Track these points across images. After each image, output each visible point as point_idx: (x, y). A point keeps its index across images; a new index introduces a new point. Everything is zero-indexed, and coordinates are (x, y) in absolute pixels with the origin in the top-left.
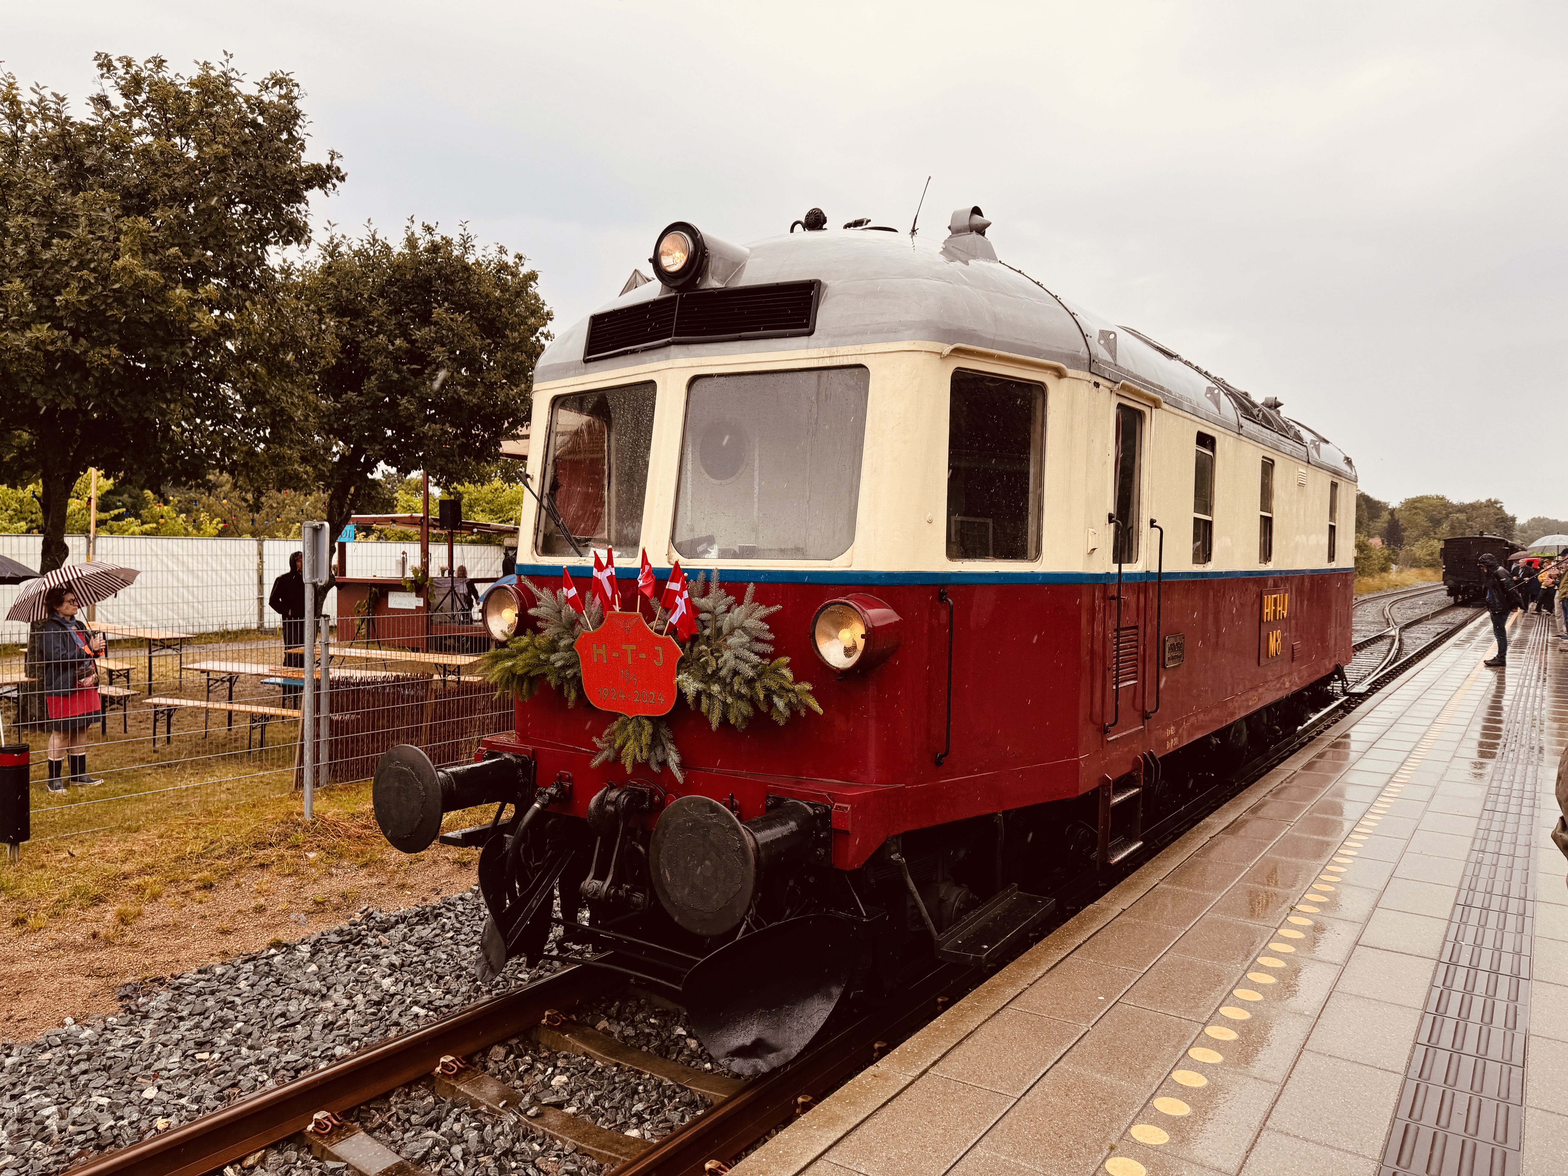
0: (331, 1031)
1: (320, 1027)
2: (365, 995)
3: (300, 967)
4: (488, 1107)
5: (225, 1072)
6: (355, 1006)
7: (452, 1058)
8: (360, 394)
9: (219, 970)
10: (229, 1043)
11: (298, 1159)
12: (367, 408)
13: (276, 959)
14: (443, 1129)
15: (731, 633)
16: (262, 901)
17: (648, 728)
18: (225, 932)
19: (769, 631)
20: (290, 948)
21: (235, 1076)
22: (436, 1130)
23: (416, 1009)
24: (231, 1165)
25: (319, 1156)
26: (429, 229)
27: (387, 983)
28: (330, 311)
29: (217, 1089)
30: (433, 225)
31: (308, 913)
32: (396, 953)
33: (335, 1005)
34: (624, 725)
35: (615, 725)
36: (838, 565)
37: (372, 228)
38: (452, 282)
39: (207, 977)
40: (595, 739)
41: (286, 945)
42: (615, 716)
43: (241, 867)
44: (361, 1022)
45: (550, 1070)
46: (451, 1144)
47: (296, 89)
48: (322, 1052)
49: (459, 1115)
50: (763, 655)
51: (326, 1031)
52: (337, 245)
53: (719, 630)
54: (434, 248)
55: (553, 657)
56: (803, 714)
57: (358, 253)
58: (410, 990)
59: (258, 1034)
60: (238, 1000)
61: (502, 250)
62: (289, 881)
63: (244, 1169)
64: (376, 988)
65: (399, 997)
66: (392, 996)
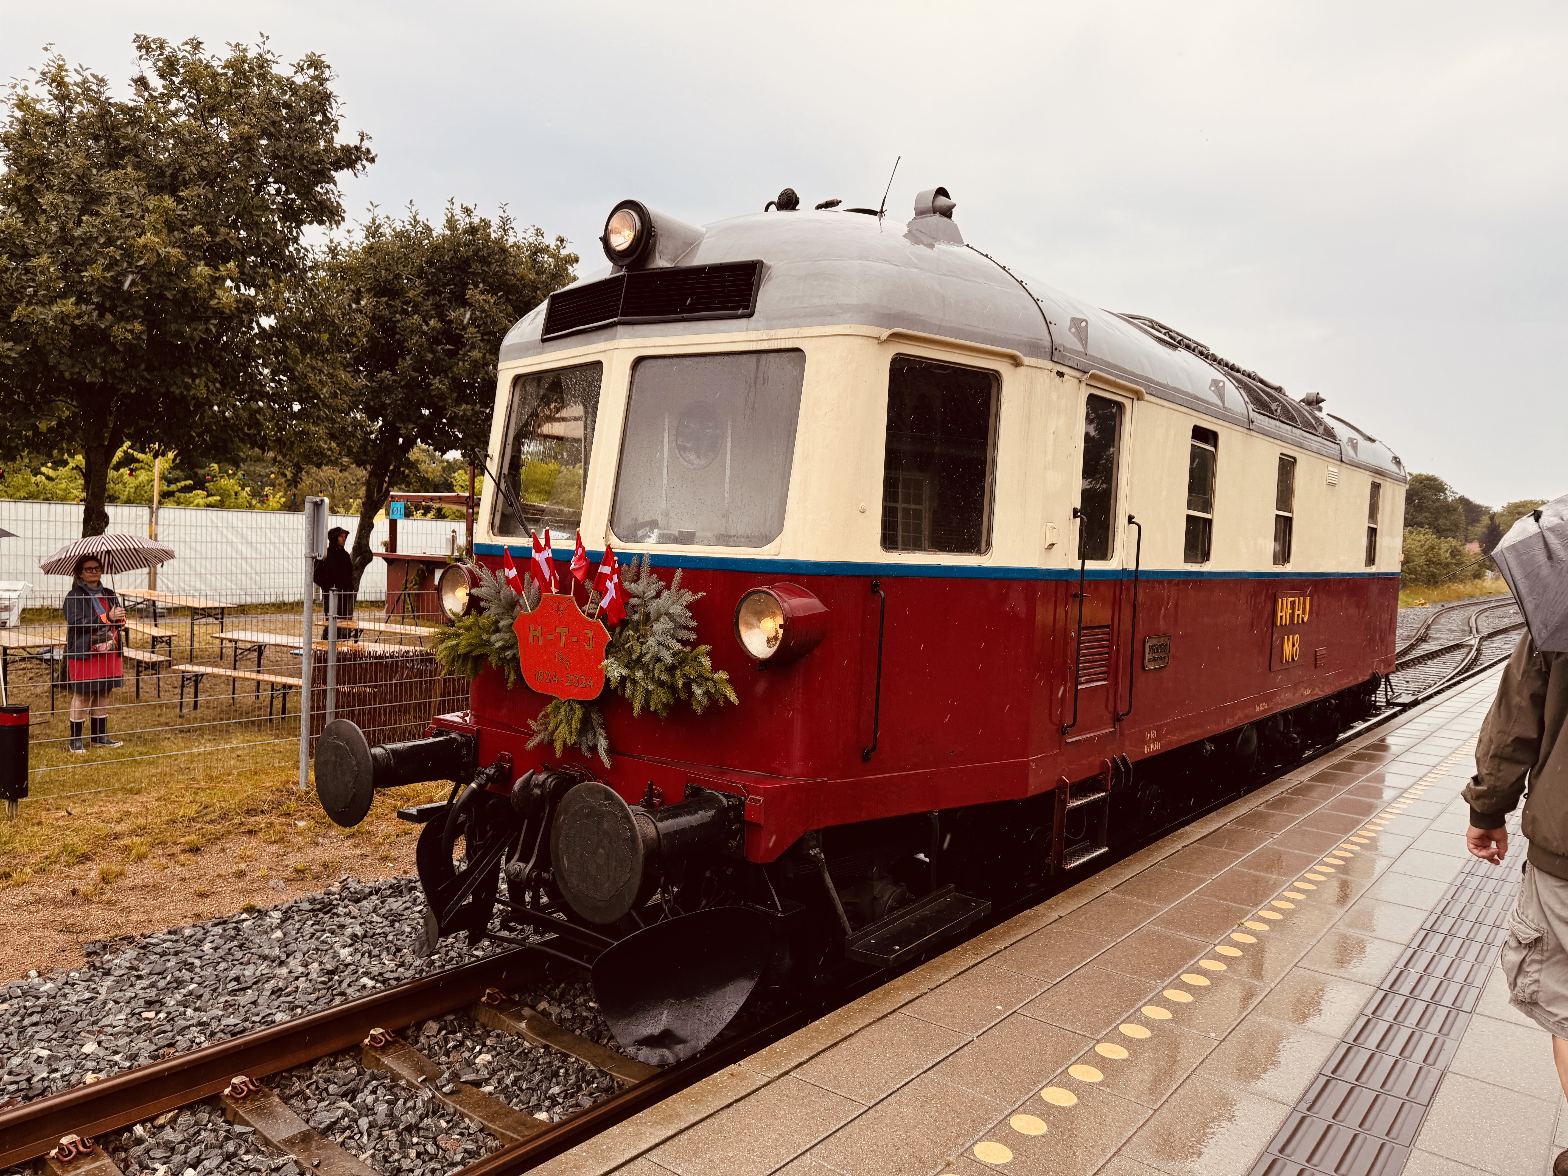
0: (279, 997)
1: (269, 993)
2: (321, 963)
3: (266, 933)
4: (407, 1081)
5: (165, 1032)
6: (308, 974)
7: (381, 1031)
8: (394, 373)
9: (187, 932)
10: (179, 1003)
11: (209, 1121)
12: (402, 387)
13: (245, 924)
14: (358, 1100)
15: (657, 619)
16: (243, 866)
17: (579, 713)
18: (202, 895)
19: (692, 618)
20: (262, 914)
21: (173, 1037)
22: (350, 1102)
23: (365, 980)
24: (143, 1123)
25: (231, 1119)
26: (467, 211)
27: (344, 953)
28: (369, 291)
29: (154, 1047)
30: (472, 207)
31: (287, 880)
32: (361, 924)
33: (290, 972)
34: (557, 709)
35: (549, 708)
36: (766, 553)
37: (414, 209)
38: (489, 264)
39: (174, 937)
40: (530, 722)
41: (259, 911)
42: (548, 699)
43: (229, 833)
44: (309, 990)
45: (478, 1048)
46: (360, 1116)
47: (327, 71)
48: (263, 1018)
49: (377, 1087)
50: (684, 643)
51: (273, 997)
52: (379, 226)
53: (648, 615)
54: (472, 230)
55: (494, 638)
56: (721, 704)
57: (399, 235)
58: (366, 960)
59: (209, 996)
60: (197, 962)
61: (539, 233)
62: (274, 848)
63: (154, 1127)
64: (334, 957)
65: (352, 967)
66: (347, 966)
